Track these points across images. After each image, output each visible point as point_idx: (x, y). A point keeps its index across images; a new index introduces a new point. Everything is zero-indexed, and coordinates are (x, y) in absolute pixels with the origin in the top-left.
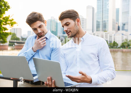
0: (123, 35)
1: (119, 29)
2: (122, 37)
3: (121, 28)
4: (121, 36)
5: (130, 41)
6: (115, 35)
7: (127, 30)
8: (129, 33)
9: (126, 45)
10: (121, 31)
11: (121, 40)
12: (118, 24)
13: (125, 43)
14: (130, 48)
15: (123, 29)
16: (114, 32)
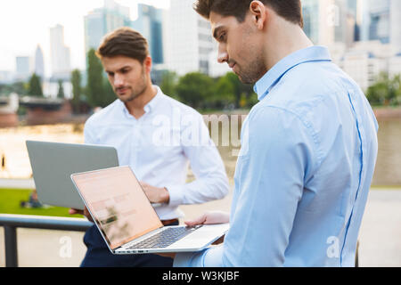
0: (371, 56)
1: (357, 37)
2: (370, 65)
3: (364, 33)
4: (365, 61)
5: (397, 78)
6: (342, 59)
7: (385, 40)
8: (393, 48)
9: (383, 93)
10: (365, 45)
11: (366, 77)
12: (355, 17)
13: (380, 86)
14: (397, 104)
15: (373, 36)
16: (341, 47)
